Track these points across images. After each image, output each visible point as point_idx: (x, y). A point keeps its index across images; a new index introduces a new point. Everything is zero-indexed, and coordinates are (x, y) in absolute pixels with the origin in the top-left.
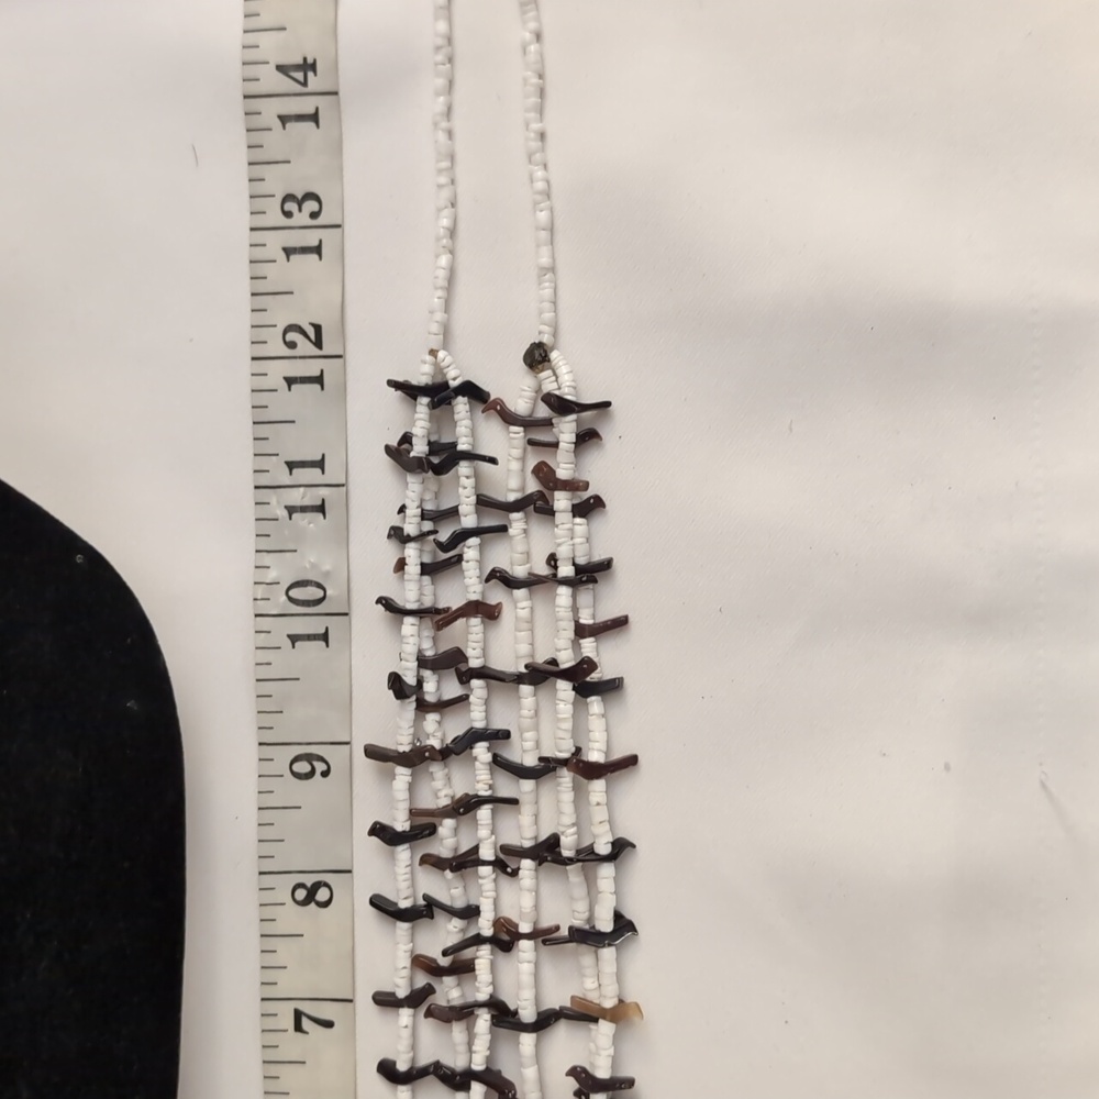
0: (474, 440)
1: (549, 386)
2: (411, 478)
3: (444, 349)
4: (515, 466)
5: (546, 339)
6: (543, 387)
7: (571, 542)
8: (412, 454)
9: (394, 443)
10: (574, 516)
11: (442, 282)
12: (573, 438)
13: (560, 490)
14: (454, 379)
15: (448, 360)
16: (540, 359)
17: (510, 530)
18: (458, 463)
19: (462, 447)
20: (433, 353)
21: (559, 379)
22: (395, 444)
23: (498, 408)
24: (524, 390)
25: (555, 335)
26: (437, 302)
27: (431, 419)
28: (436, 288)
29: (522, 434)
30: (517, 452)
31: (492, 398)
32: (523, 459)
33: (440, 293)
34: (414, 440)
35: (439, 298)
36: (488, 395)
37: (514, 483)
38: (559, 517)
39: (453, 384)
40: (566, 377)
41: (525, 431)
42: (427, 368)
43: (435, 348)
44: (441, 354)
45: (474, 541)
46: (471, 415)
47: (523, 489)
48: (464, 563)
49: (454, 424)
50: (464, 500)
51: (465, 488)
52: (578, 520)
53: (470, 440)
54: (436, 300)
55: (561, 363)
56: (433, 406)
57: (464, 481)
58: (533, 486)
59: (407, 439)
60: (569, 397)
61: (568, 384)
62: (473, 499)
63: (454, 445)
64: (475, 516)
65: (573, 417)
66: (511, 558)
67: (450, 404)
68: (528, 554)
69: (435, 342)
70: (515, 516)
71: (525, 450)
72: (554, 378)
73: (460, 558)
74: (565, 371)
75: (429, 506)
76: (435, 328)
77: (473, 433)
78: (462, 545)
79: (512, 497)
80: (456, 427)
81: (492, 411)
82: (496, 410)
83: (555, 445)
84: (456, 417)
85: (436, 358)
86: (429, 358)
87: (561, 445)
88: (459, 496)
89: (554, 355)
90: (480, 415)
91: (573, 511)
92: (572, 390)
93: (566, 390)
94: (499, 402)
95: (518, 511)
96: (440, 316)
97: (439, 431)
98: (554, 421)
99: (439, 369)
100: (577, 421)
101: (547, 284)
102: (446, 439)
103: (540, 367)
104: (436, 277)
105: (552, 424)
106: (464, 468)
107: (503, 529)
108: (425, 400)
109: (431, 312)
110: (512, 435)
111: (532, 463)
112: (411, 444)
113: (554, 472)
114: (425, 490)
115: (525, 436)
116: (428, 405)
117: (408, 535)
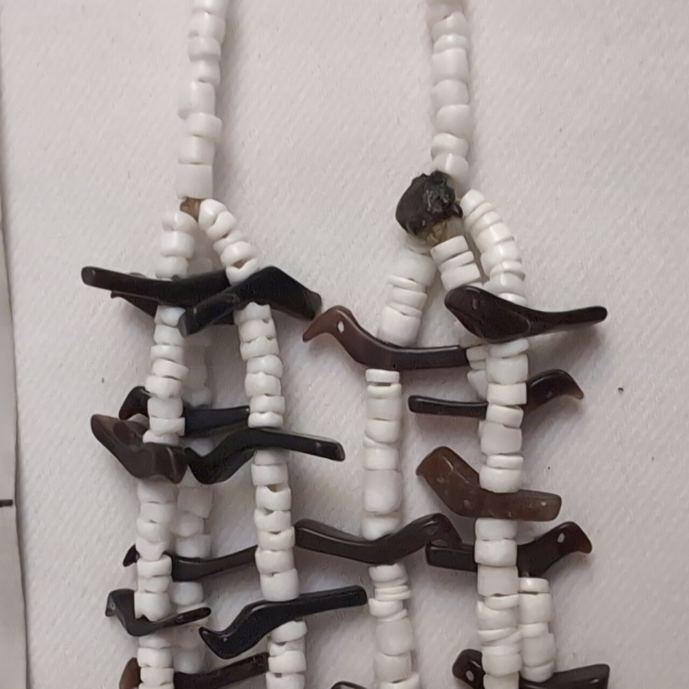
0: (286, 403)
1: (460, 273)
2: (145, 493)
3: (215, 198)
4: (381, 458)
5: (449, 164)
6: (444, 276)
7: (516, 636)
8: (148, 437)
9: (112, 410)
10: (521, 575)
11: (206, 44)
12: (518, 393)
13: (490, 516)
14: (239, 264)
15: (224, 220)
16: (438, 210)
17: (373, 602)
18: (252, 455)
19: (258, 419)
20: (190, 205)
21: (484, 258)
22: (116, 415)
23: (341, 327)
24: (396, 286)
25: (469, 154)
26: (197, 92)
27: (189, 356)
28: (194, 58)
29: (396, 387)
30: (385, 429)
31: (326, 307)
32: (398, 444)
33: (203, 69)
34: (152, 406)
35: (202, 80)
36: (317, 299)
37: (379, 497)
38: (488, 580)
39: (237, 275)
40: (501, 251)
41: (402, 381)
42: (176, 241)
43: (192, 195)
44: (208, 208)
45: (291, 630)
46: (280, 346)
47: (398, 510)
48: (269, 677)
49: (240, 366)
50: (266, 539)
51: (269, 512)
52: (529, 583)
53: (278, 402)
54: (194, 86)
55: (487, 220)
56: (190, 326)
57: (265, 496)
58: (421, 505)
59: (137, 401)
60: (510, 298)
61: (506, 266)
62: (288, 534)
63: (242, 413)
64: (294, 571)
65: (520, 345)
66: (375, 666)
67: (230, 320)
68: (413, 656)
69: (192, 180)
70: (384, 572)
71: (402, 424)
72: (469, 256)
73: (260, 665)
74: (497, 238)
75: (190, 550)
76: (193, 149)
77: (285, 384)
78: (265, 638)
79: (375, 530)
80: (244, 372)
81: (327, 335)
82: (335, 332)
83: (478, 410)
84: (246, 350)
85: (196, 219)
86: (180, 218)
87: (493, 411)
88: (255, 529)
89: (469, 201)
90: (299, 348)
91: (518, 564)
92: (516, 279)
93: (503, 281)
94: (342, 315)
95: (389, 562)
96: (202, 120)
97: (210, 383)
98: (472, 355)
99: (203, 243)
100: (529, 354)
101: (450, 38)
102: (226, 401)
103: (438, 229)
104: (194, 34)
105: (466, 363)
106: (263, 467)
107: (356, 598)
108: (172, 315)
109: (184, 114)
110: (372, 389)
111: (418, 451)
112: (145, 412)
113: (476, 475)
114: (178, 514)
115: (403, 391)
116: (179, 326)
117: (144, 618)
